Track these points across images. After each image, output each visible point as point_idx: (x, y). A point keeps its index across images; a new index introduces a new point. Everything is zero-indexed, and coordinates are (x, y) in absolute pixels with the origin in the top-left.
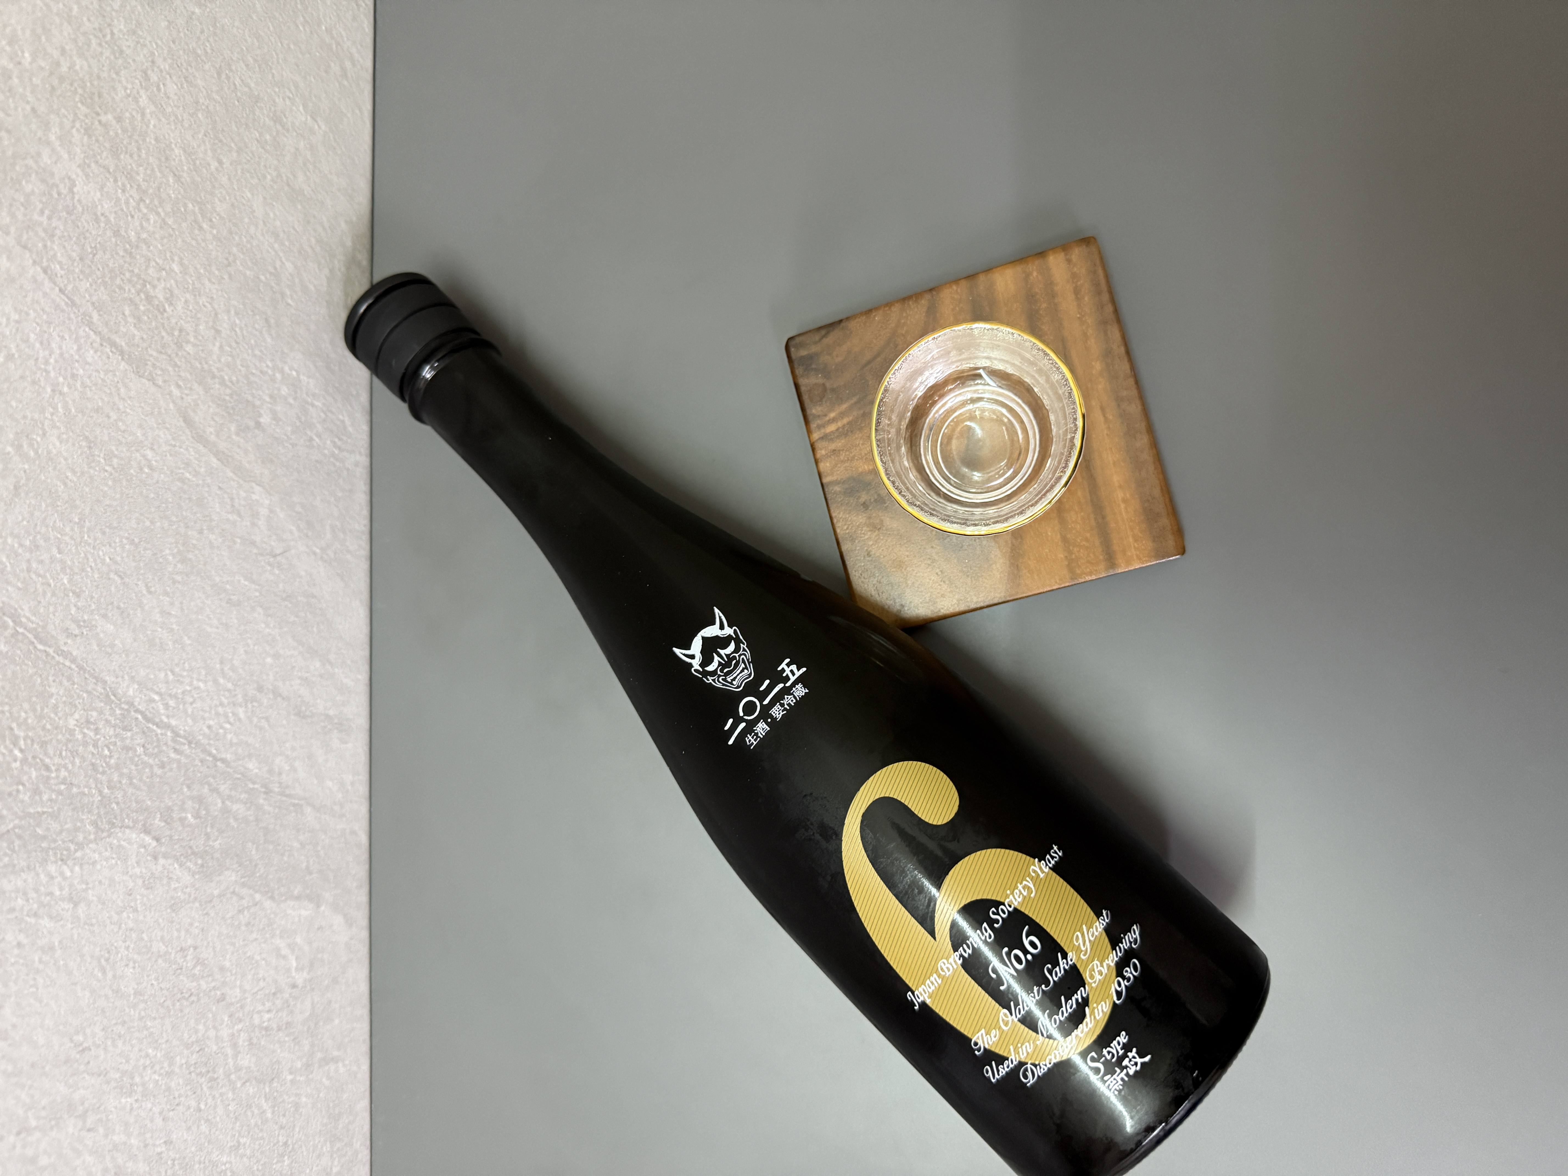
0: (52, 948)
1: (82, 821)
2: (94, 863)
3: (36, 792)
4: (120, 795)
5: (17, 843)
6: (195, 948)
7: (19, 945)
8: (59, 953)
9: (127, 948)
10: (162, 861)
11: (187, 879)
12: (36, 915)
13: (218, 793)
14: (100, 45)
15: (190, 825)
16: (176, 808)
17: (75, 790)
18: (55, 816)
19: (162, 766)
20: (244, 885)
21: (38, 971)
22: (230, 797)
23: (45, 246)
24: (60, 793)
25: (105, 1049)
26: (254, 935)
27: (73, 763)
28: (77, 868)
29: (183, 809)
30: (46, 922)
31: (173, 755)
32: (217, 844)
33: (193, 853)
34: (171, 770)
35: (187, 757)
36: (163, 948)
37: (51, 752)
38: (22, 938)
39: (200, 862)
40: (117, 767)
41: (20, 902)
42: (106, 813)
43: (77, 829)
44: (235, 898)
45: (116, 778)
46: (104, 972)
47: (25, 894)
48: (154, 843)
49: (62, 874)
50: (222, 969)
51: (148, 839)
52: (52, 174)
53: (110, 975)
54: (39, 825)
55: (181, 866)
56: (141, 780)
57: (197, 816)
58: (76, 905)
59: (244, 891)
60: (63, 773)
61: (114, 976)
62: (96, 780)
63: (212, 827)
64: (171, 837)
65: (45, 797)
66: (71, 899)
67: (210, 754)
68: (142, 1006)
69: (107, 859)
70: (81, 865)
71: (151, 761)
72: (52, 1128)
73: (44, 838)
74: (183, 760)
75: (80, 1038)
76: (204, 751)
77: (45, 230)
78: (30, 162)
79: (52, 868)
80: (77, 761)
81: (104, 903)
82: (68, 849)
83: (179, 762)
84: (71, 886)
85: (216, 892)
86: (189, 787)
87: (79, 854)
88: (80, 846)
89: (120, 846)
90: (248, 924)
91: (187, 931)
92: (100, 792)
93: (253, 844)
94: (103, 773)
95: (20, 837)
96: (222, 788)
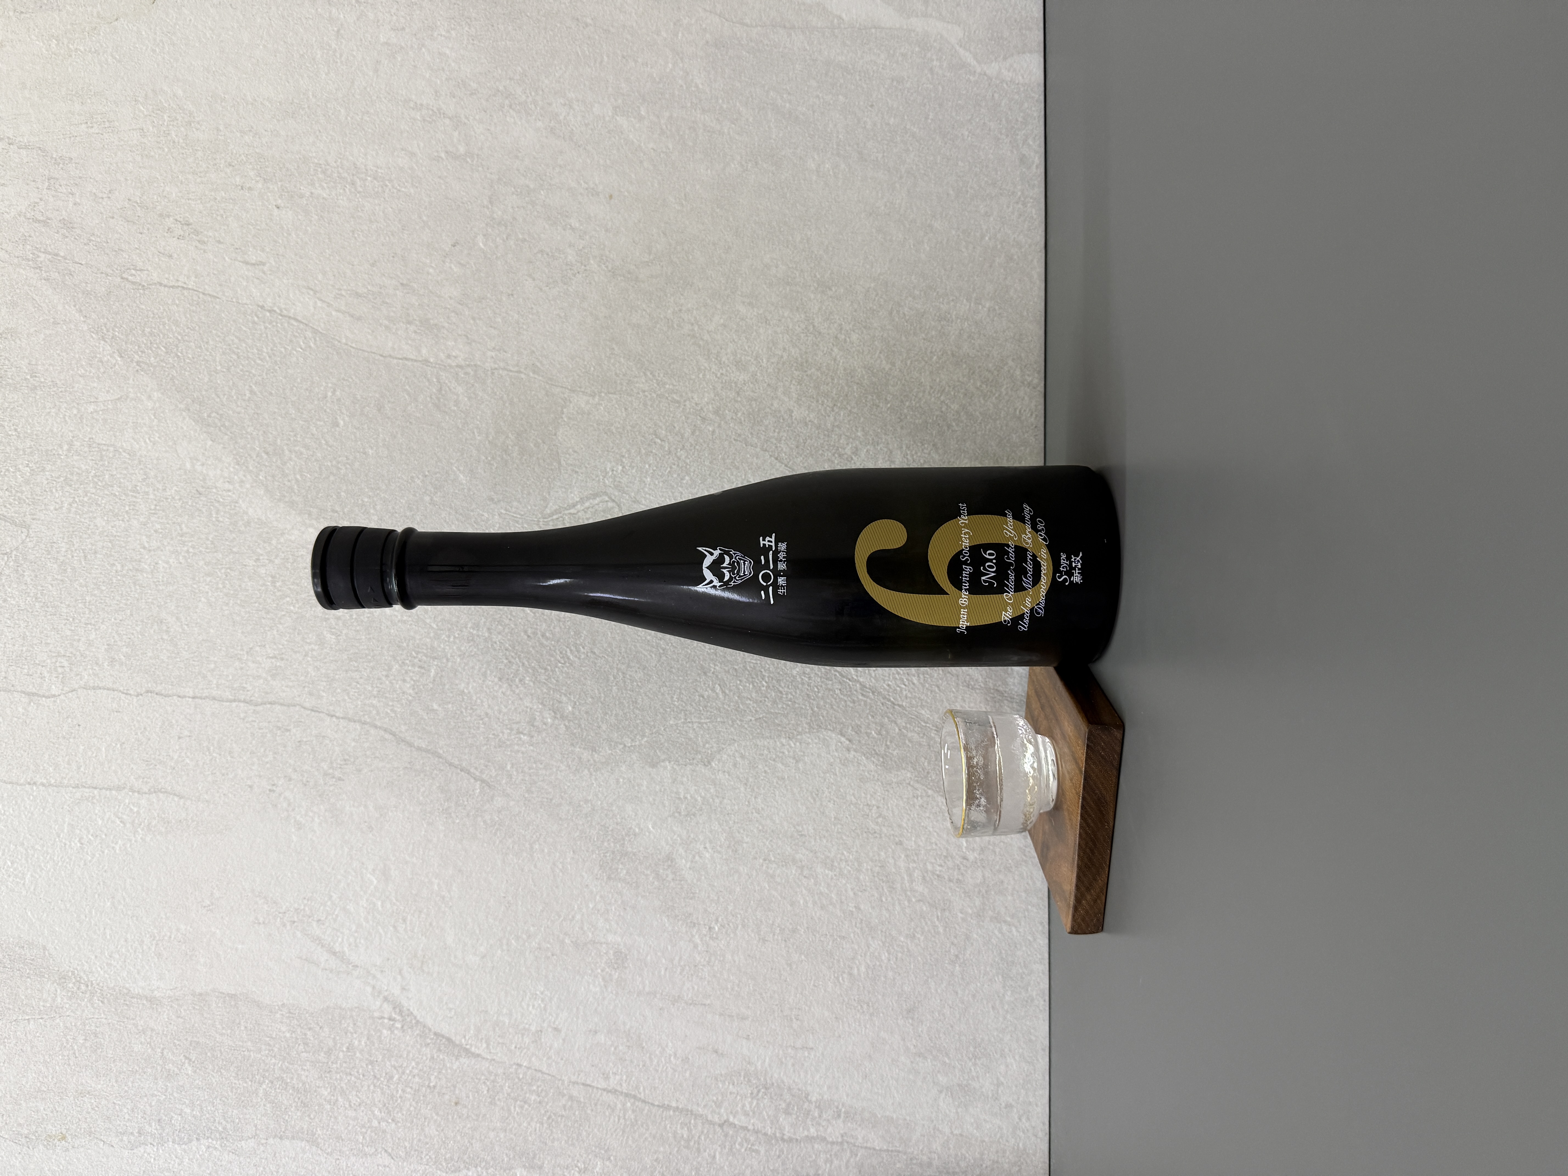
0: (783, 779)
1: (801, 721)
2: (808, 744)
3: (774, 702)
4: (825, 713)
5: (764, 724)
6: (878, 807)
7: (765, 772)
8: (787, 782)
9: (830, 792)
10: (852, 753)
11: (873, 767)
12: (774, 760)
13: (896, 723)
14: (807, 336)
15: (874, 738)
16: (863, 726)
17: (797, 705)
18: (786, 716)
19: (854, 702)
20: (918, 782)
21: (775, 787)
22: (906, 728)
23: (776, 447)
24: (788, 705)
25: (815, 839)
26: (927, 815)
27: (796, 693)
28: (798, 744)
29: (868, 726)
30: (780, 765)
31: (860, 697)
32: (895, 753)
33: (877, 754)
34: (860, 705)
35: (871, 699)
36: (854, 800)
37: (783, 685)
38: (766, 769)
39: (881, 759)
40: (823, 698)
41: (766, 752)
42: (816, 720)
43: (798, 725)
44: (910, 788)
45: (822, 703)
46: (815, 800)
47: (768, 749)
48: (848, 742)
49: (789, 745)
50: (900, 826)
51: (843, 739)
52: (780, 411)
53: (818, 803)
54: (776, 718)
55: (867, 758)
56: (838, 707)
57: (879, 733)
58: (797, 762)
59: (917, 785)
60: (790, 696)
61: (821, 804)
62: (810, 703)
63: (891, 742)
64: (859, 741)
65: (780, 706)
66: (794, 758)
67: (889, 700)
68: (839, 826)
69: (816, 743)
70: (800, 743)
71: (845, 698)
72: (783, 866)
73: (779, 725)
74: (869, 701)
75: (800, 829)
76: (884, 698)
77: (776, 439)
78: (768, 410)
79: (784, 741)
80: (798, 692)
81: (814, 765)
82: (793, 733)
83: (865, 702)
84: (794, 752)
85: (894, 780)
86: (873, 717)
87: (799, 737)
88: (800, 733)
89: (824, 739)
90: (922, 806)
91: (872, 796)
92: (812, 709)
93: (926, 758)
94: (814, 700)
95: (766, 722)
96: (899, 721)
